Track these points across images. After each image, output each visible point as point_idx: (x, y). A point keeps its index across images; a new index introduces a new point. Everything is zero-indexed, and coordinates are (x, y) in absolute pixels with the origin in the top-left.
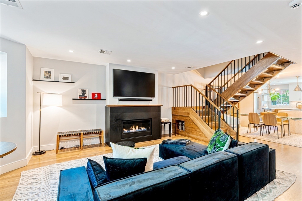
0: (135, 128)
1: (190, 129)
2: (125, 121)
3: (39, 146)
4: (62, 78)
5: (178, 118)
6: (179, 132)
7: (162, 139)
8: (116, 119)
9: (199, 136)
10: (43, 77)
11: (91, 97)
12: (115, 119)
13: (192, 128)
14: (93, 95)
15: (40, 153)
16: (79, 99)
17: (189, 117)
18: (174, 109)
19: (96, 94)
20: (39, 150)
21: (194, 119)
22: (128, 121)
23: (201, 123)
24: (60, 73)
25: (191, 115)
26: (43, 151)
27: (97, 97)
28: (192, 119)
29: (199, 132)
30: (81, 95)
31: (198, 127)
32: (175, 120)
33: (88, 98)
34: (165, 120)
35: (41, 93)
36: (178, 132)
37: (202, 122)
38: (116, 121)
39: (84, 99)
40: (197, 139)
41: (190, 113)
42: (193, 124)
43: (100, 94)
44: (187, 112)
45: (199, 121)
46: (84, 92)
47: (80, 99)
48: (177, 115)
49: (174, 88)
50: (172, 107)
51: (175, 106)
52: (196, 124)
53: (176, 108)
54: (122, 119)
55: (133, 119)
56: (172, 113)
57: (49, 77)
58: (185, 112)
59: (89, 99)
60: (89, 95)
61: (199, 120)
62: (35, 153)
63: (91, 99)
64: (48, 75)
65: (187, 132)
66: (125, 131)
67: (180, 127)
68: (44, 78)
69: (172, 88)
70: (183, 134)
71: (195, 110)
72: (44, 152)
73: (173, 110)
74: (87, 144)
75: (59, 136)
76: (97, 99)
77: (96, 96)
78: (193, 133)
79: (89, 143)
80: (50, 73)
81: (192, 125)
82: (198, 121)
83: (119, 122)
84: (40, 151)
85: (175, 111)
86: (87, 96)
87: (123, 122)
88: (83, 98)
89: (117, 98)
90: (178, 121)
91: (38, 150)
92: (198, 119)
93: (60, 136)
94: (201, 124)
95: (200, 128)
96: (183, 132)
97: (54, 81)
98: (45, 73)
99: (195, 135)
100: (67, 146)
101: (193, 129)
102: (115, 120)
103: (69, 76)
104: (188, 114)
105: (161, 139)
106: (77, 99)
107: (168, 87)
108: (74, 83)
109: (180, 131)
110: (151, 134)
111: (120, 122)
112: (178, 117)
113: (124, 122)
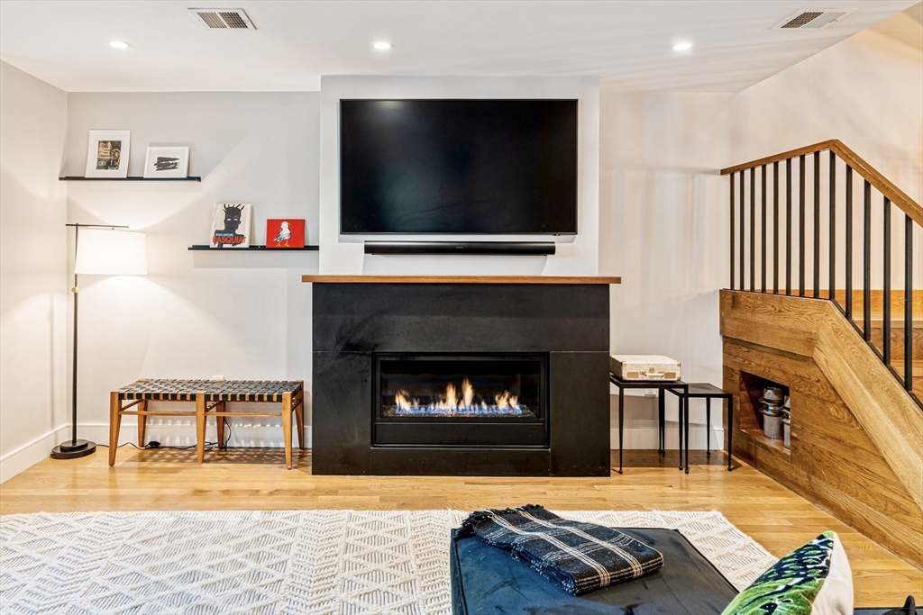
0: (460, 398)
1: (825, 446)
2: (393, 359)
3: (72, 424)
4: (156, 161)
5: (758, 365)
6: (760, 450)
7: (624, 477)
8: (343, 343)
9: (884, 511)
10: (96, 166)
11: (261, 240)
12: (338, 343)
13: (838, 440)
14: (273, 226)
15: (74, 451)
16: (212, 245)
17: (815, 363)
18: (730, 300)
19: (285, 226)
20: (74, 441)
21: (850, 383)
22: (410, 359)
23: (894, 420)
24: (152, 145)
25: (827, 349)
26: (86, 445)
27: (287, 238)
28: (836, 382)
29: (885, 482)
30: (223, 228)
31: (874, 445)
32: (737, 369)
33: (251, 240)
34: (646, 369)
35: (77, 225)
36: (752, 453)
37: (904, 412)
38: (342, 355)
39: (230, 246)
40: (870, 530)
41: (824, 336)
42: (843, 414)
43: (302, 222)
44: (802, 327)
45: (879, 401)
46: (233, 214)
47: (216, 246)
48: (750, 345)
49: (730, 172)
50: (723, 292)
51: (737, 287)
52: (859, 417)
53: (744, 297)
54: (376, 345)
55: (432, 350)
56: (722, 331)
57: (112, 164)
58: (791, 330)
59: (253, 248)
60: (252, 228)
61: (884, 397)
62: (59, 451)
63: (263, 248)
64: (111, 155)
65: (805, 465)
66: (404, 405)
67: (770, 423)
68: (98, 168)
69: (723, 172)
70: (782, 468)
71: (858, 317)
72: (89, 447)
73: (728, 307)
74: (247, 440)
75: (117, 397)
76: (287, 246)
77: (285, 232)
78: (840, 482)
79: (257, 440)
80: (116, 145)
81: (838, 421)
82: (875, 404)
83: (358, 358)
84: (78, 444)
85: (737, 314)
86: (247, 235)
87: (382, 358)
88: (228, 240)
89: (361, 240)
90: (756, 384)
91: (71, 439)
92: (876, 388)
93: (121, 396)
94: (899, 426)
95: (890, 457)
96: (784, 456)
97: (129, 178)
98: (102, 149)
99: (856, 496)
100: (172, 438)
101: (840, 452)
102: (340, 348)
103: (181, 154)
104: (811, 342)
105: (614, 477)
106: (207, 248)
107: (693, 173)
108: (199, 179)
109: (766, 448)
110: (546, 442)
111: (366, 362)
112: (753, 352)
113: (387, 359)
